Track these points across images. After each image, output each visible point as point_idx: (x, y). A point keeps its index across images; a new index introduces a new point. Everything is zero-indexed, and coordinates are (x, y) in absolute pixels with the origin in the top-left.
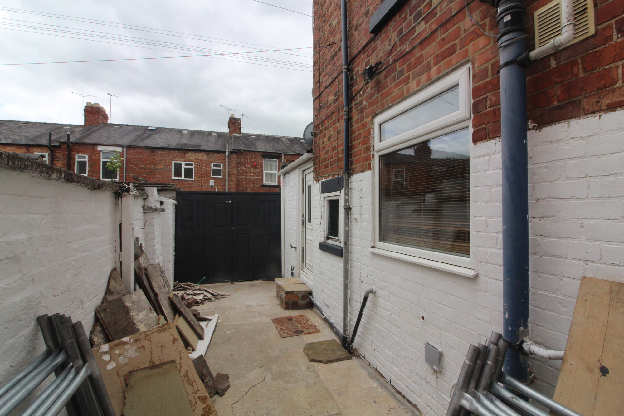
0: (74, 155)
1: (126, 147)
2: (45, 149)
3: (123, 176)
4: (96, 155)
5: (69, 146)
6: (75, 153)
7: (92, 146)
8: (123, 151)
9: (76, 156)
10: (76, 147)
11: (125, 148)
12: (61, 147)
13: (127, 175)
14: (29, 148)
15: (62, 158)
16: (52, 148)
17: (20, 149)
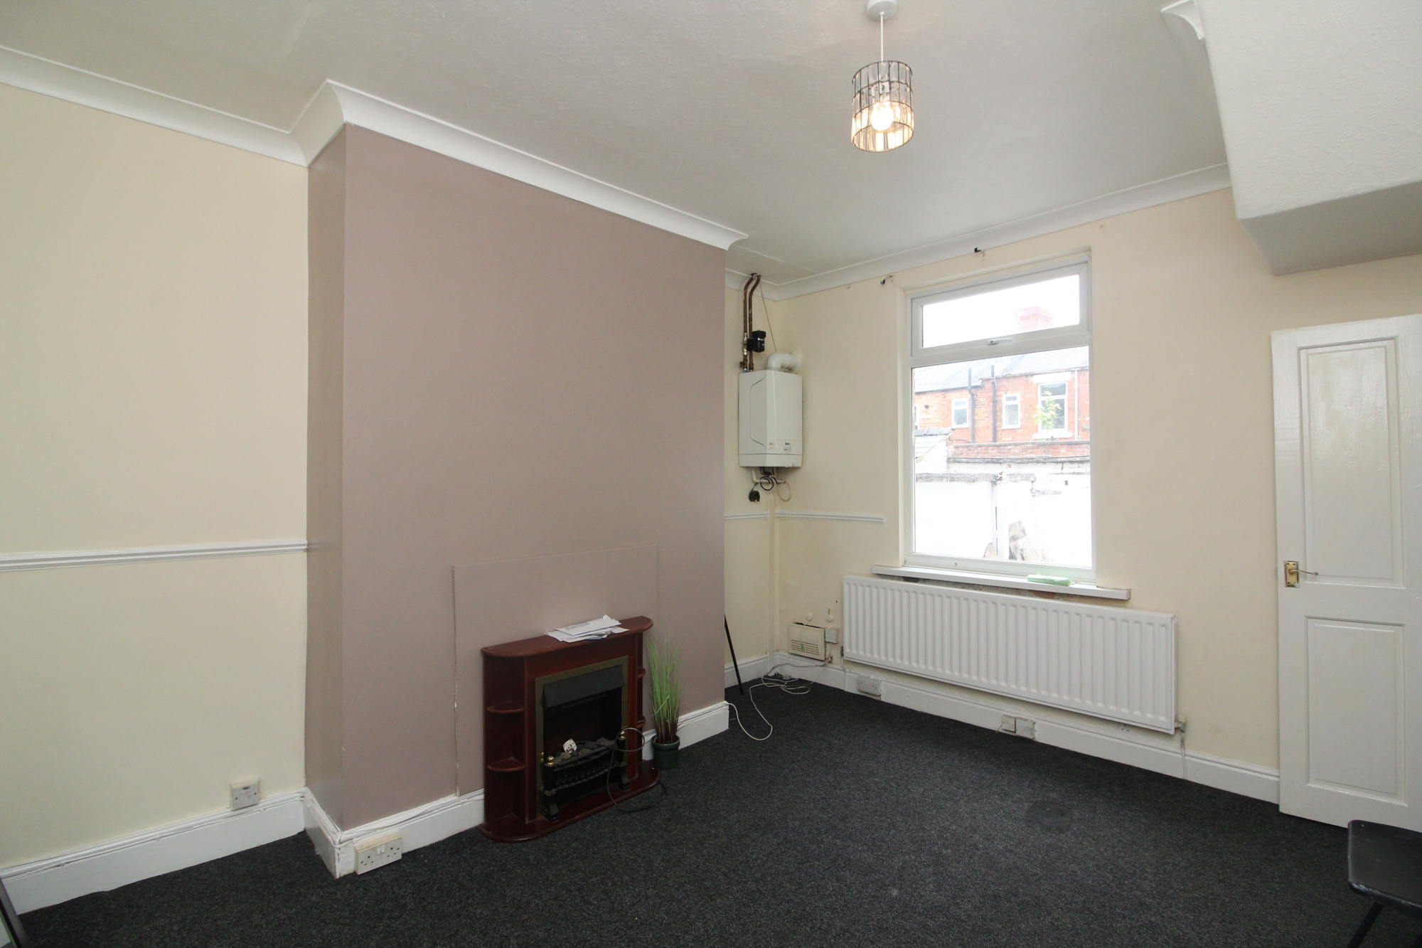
0: (1001, 396)
1: (1078, 371)
2: (964, 393)
3: (1073, 423)
4: (1031, 392)
5: (993, 383)
6: (1002, 393)
7: (1025, 379)
8: (1073, 379)
9: (1004, 397)
10: (1004, 382)
11: (1076, 373)
12: (984, 387)
13: (1080, 419)
14: (946, 394)
15: (986, 402)
16: (973, 390)
17: (936, 397)
